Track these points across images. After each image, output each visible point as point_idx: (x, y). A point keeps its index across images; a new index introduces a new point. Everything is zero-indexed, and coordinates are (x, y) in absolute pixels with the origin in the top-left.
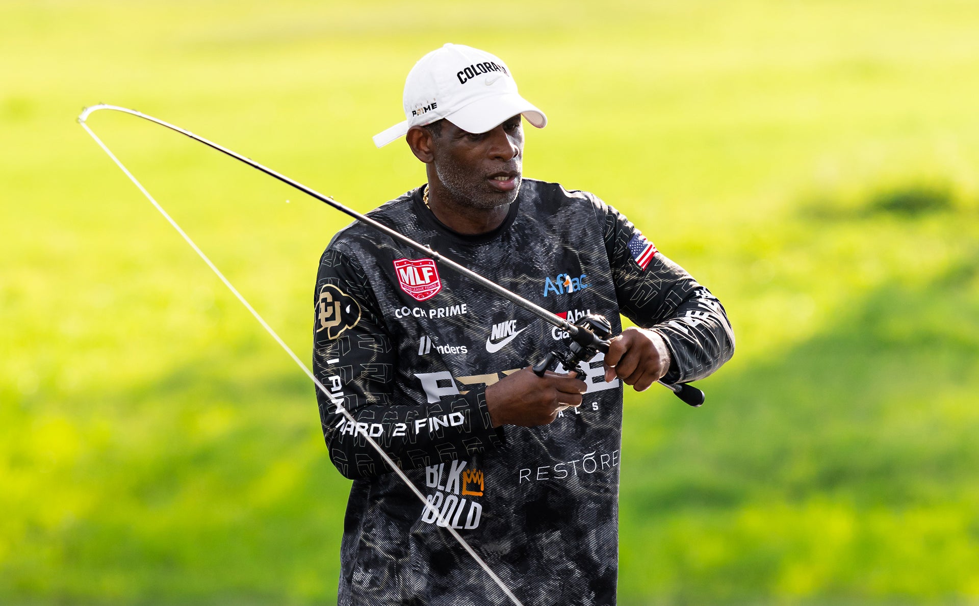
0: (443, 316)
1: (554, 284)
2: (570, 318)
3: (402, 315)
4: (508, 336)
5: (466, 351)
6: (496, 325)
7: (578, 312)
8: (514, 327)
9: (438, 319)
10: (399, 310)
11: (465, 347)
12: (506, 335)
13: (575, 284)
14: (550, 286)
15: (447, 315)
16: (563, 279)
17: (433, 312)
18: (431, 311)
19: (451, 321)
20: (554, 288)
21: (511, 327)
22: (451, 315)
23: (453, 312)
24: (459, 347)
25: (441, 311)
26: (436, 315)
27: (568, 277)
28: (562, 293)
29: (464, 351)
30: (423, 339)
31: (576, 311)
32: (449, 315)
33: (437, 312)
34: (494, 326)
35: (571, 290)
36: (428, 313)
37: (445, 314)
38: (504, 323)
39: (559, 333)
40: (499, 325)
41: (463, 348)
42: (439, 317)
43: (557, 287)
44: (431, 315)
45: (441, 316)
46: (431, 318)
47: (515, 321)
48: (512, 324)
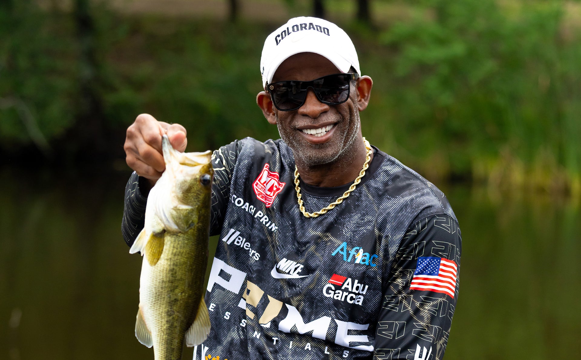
0: (264, 223)
1: (348, 251)
2: (348, 284)
3: (234, 202)
4: (289, 273)
5: (258, 259)
6: (286, 260)
7: (358, 283)
8: (299, 270)
9: (260, 221)
10: (235, 197)
11: (259, 256)
12: (287, 271)
13: (364, 258)
14: (342, 250)
15: (267, 225)
16: (357, 251)
17: (260, 214)
18: (260, 212)
19: (266, 231)
20: (344, 253)
21: (296, 269)
22: (270, 228)
23: (272, 228)
24: (255, 252)
25: (266, 219)
26: (261, 218)
27: (361, 251)
28: (349, 260)
29: (256, 258)
30: (232, 230)
31: (356, 281)
32: (269, 227)
33: (263, 217)
34: (285, 259)
35: (357, 262)
36: (255, 212)
37: (266, 223)
38: (292, 262)
39: (330, 291)
40: (289, 261)
41: (258, 255)
42: (261, 221)
43: (348, 255)
44: (257, 215)
45: (263, 222)
46: (256, 217)
47: (302, 266)
48: (298, 267)
